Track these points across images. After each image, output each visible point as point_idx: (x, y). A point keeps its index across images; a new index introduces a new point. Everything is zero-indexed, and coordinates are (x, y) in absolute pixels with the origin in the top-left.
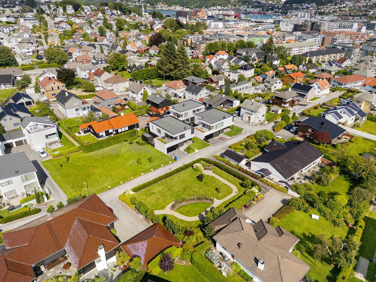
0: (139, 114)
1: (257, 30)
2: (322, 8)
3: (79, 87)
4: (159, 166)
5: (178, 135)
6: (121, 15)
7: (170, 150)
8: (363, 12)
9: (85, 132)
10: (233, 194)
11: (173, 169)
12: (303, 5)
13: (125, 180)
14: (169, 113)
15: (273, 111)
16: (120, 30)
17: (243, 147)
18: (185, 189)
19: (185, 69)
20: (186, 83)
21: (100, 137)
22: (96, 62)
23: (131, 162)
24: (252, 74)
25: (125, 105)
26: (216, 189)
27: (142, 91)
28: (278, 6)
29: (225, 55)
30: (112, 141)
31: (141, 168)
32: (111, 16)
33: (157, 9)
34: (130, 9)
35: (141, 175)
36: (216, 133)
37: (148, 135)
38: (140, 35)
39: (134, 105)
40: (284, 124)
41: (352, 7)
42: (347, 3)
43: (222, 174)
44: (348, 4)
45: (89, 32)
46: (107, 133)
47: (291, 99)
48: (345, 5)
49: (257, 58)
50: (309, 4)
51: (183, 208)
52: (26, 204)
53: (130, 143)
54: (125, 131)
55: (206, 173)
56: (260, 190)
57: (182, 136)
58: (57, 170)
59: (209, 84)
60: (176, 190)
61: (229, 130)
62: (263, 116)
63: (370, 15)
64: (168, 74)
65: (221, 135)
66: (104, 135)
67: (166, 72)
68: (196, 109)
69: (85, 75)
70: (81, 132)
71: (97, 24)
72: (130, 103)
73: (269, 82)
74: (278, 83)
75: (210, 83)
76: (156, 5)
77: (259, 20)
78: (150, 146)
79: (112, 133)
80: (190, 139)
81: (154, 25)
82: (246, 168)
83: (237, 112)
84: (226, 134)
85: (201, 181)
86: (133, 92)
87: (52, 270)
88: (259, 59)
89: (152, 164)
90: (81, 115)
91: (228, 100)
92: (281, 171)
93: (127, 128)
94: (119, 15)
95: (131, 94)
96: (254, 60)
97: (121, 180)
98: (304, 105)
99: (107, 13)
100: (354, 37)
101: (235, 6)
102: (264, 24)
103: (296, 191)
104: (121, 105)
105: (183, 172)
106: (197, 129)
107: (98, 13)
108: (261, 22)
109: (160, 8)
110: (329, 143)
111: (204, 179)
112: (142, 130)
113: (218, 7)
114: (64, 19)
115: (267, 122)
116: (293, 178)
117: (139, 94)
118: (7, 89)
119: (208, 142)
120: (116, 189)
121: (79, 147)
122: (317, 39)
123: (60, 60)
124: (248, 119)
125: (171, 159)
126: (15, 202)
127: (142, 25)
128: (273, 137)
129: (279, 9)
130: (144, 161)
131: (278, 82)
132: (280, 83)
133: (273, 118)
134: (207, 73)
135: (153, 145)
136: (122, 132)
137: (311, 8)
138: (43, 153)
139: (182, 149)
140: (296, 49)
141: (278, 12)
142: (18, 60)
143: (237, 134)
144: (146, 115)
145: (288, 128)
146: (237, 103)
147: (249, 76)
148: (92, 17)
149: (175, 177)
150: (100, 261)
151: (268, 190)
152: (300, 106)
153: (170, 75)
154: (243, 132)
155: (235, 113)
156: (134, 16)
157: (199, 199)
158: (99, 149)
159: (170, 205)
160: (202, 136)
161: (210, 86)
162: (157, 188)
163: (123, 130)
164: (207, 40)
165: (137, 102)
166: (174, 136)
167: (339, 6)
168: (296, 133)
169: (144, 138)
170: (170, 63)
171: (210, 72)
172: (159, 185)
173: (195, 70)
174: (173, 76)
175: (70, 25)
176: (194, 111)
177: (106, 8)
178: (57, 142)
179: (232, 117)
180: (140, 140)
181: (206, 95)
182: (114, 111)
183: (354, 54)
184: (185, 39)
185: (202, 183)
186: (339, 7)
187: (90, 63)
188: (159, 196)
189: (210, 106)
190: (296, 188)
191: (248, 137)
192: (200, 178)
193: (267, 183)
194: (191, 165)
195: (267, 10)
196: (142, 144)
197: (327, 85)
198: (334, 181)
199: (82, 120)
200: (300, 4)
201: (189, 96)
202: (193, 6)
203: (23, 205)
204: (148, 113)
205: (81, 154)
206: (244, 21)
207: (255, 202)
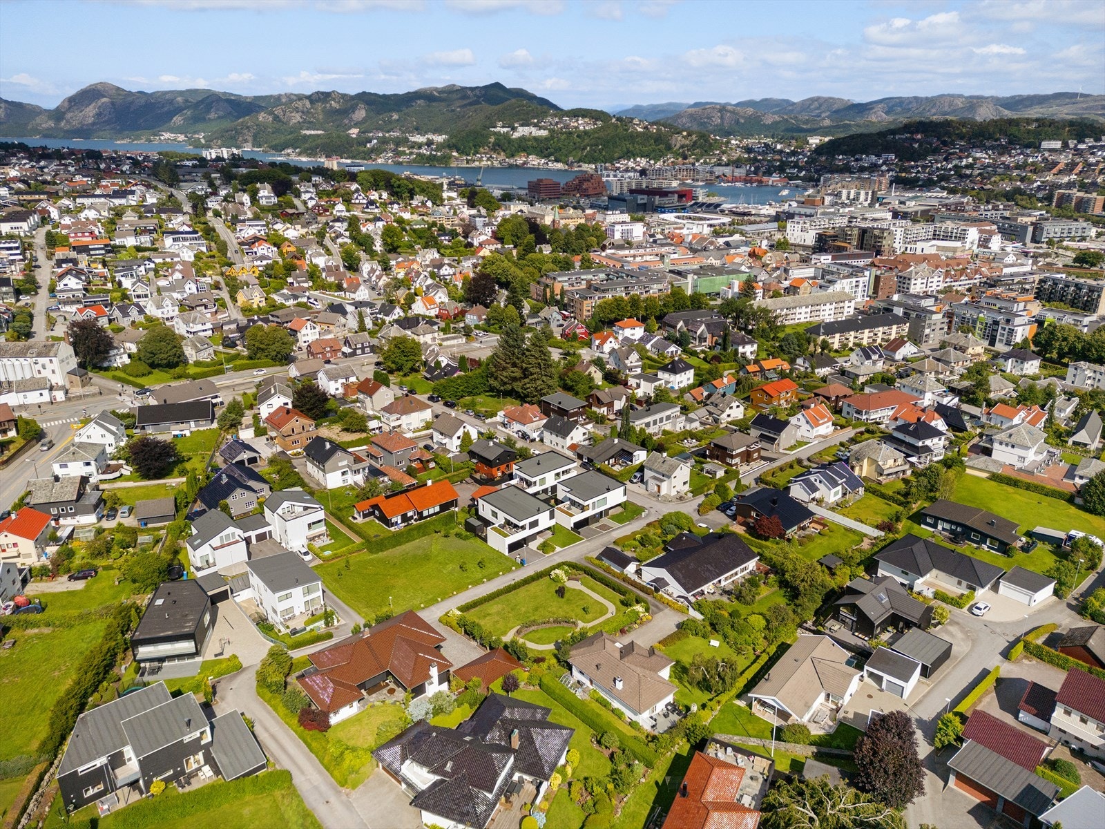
0: (456, 479)
1: (727, 244)
2: (912, 167)
3: (334, 422)
4: (496, 575)
5: (526, 522)
6: (392, 203)
7: (513, 547)
8: (1016, 180)
9: (365, 516)
10: (609, 615)
11: (517, 579)
12: (861, 159)
13: (445, 595)
14: (511, 477)
15: (708, 472)
16: (390, 251)
17: (637, 543)
18: (536, 609)
19: (544, 378)
20: (546, 409)
21: (392, 525)
22: (350, 350)
23: (450, 567)
24: (689, 379)
25: (428, 461)
26: (584, 609)
27: (460, 432)
28: (798, 160)
29: (637, 329)
30: (415, 532)
31: (468, 577)
32: (367, 207)
33: (477, 163)
34: (411, 186)
35: (467, 588)
36: (594, 516)
37: (476, 523)
38: (440, 266)
39: (445, 462)
40: (718, 500)
41: (989, 165)
42: (978, 155)
43: (596, 588)
44: (979, 158)
45: (321, 261)
46: (405, 518)
47: (743, 449)
48: (970, 160)
49: (709, 336)
50: (878, 156)
51: (534, 634)
52: (312, 627)
53: (446, 536)
54: (435, 514)
55: (571, 585)
56: (647, 610)
57: (534, 524)
58: (336, 580)
59: (594, 409)
60: (524, 609)
61: (620, 510)
62: (685, 483)
63: (1031, 190)
64: (509, 387)
65: (604, 520)
66: (399, 521)
67: (505, 384)
68: (561, 470)
69: (337, 389)
70: (356, 516)
71: (337, 237)
72: (437, 456)
73: (716, 405)
74: (735, 407)
75: (596, 406)
76: (474, 154)
77: (741, 208)
78: (479, 540)
79: (411, 518)
80: (549, 529)
81: (474, 233)
82: (635, 578)
83: (638, 475)
84: (613, 518)
85: (562, 597)
86: (442, 434)
87: (374, 695)
88: (715, 339)
89: (485, 572)
90: (350, 482)
91: (623, 450)
92: (683, 581)
93: (437, 509)
94: (384, 204)
95: (437, 437)
96: (702, 339)
97: (439, 596)
98: (771, 460)
99: (357, 201)
100: (956, 271)
101: (685, 158)
102: (752, 218)
103: (699, 611)
104: (422, 462)
105: (534, 584)
106: (560, 509)
107: (335, 205)
108: (744, 214)
109: (484, 163)
110: (782, 536)
111: (567, 595)
112: (463, 510)
113: (638, 159)
114: (259, 228)
115: (690, 495)
116: (702, 593)
117: (455, 437)
118: (202, 429)
119: (579, 533)
120: (433, 608)
121: (363, 544)
122: (861, 280)
123: (278, 353)
124: (656, 489)
125: (515, 564)
126: (297, 624)
127: (442, 229)
128: (690, 525)
129: (801, 169)
130: (472, 566)
131: (734, 405)
132: (738, 407)
133: (702, 487)
134: (591, 379)
135: (485, 540)
136: (429, 516)
137: (884, 168)
138: (306, 554)
139: (533, 545)
140: (804, 310)
141: (798, 178)
142: (189, 352)
143: (633, 519)
144: (469, 480)
145: (723, 508)
146: (641, 456)
147: (682, 385)
148: (320, 215)
149: (522, 592)
150: (432, 683)
151: (660, 610)
152: (763, 462)
153: (513, 388)
154: (643, 514)
155: (635, 477)
156: (424, 204)
157: (556, 621)
158: (394, 546)
159: (514, 630)
160: (569, 523)
161: (595, 413)
162: (493, 607)
163: (431, 511)
164: (597, 289)
165: (451, 455)
166: (521, 524)
167: (954, 163)
168: (733, 518)
169: (469, 527)
170: (514, 365)
171: (598, 377)
172: (498, 603)
173: (566, 374)
174: (520, 390)
175: (275, 245)
176: (558, 474)
177: (354, 186)
178: (323, 535)
179: (623, 488)
180: (461, 529)
181: (583, 438)
182: (409, 474)
183: (929, 327)
184: (549, 282)
185: (563, 600)
186: (956, 166)
187: (339, 354)
188: (497, 618)
189: (590, 460)
190: (699, 607)
191: (648, 525)
192: (561, 592)
193: (661, 600)
194: (546, 573)
195: (769, 173)
196: (466, 538)
197: (823, 417)
198: (766, 598)
199: (355, 493)
200: (853, 156)
201: (551, 439)
202: (574, 157)
203: (308, 629)
204: (472, 477)
205: (366, 556)
206: (704, 208)
207: (636, 626)
